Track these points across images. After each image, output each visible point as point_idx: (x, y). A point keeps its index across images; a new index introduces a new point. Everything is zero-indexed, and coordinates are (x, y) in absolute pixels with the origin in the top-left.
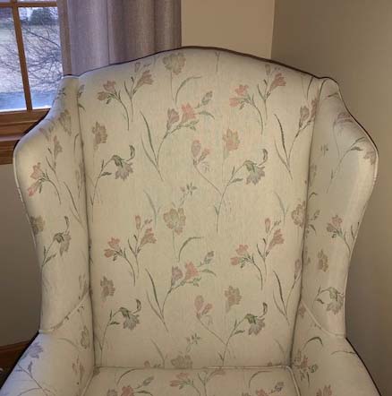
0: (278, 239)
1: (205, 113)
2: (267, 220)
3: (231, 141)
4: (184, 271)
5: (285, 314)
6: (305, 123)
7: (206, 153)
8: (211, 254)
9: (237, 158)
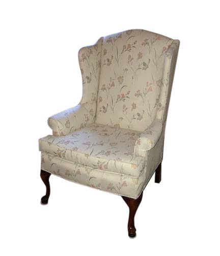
0: (150, 89)
1: (134, 47)
2: (148, 83)
3: (140, 56)
4: (121, 96)
5: (150, 116)
6: (164, 52)
7: (132, 59)
8: (129, 91)
9: (141, 61)
